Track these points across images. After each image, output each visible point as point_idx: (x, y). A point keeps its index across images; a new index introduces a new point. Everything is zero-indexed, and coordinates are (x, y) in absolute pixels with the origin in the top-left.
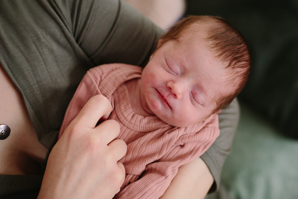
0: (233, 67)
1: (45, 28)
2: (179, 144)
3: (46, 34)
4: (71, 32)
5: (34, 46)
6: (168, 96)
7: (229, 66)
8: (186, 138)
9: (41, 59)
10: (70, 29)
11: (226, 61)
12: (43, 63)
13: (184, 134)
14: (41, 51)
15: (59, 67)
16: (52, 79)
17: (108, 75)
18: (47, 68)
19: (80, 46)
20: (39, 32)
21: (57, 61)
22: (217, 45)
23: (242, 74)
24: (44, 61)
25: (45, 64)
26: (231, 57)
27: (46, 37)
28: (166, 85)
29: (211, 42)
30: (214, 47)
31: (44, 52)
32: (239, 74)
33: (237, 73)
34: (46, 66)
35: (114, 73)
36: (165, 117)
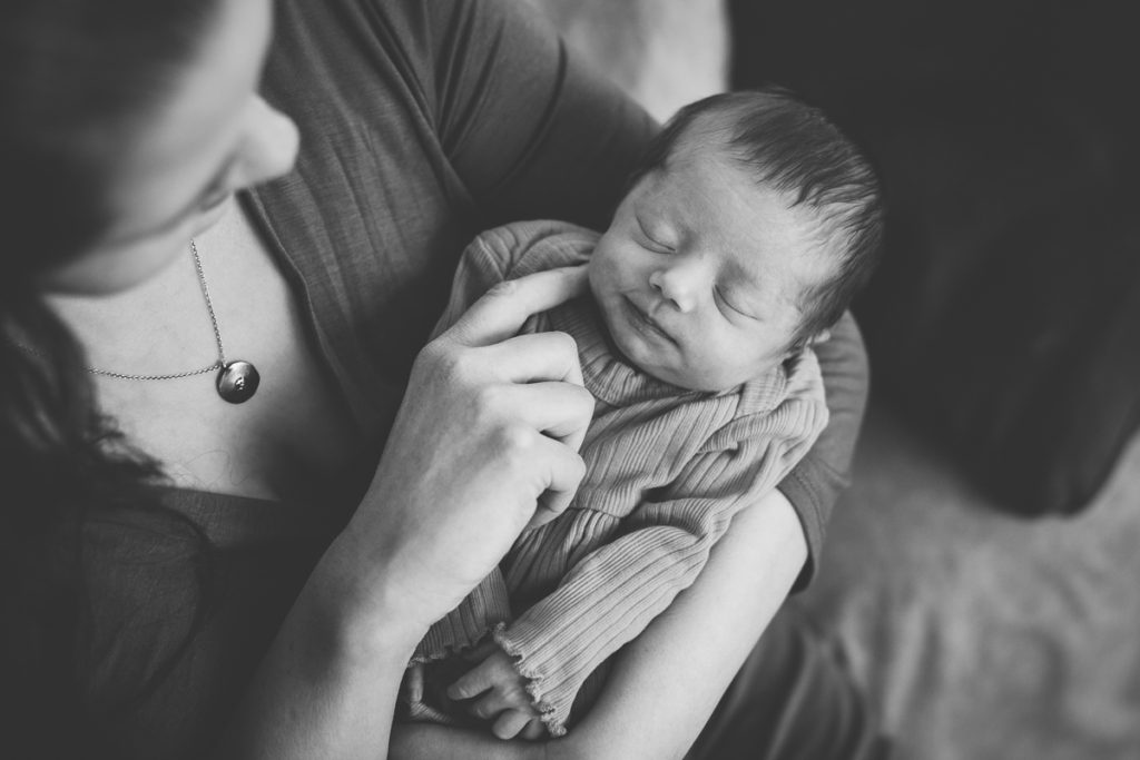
0: (813, 200)
1: (367, 111)
2: (727, 447)
3: (369, 128)
4: (433, 125)
5: (335, 158)
6: (657, 309)
7: (801, 198)
8: (743, 426)
9: (352, 197)
10: (431, 117)
11: (791, 188)
12: (355, 207)
13: (738, 416)
14: (353, 174)
15: (395, 220)
16: (376, 252)
17: (528, 248)
18: (365, 221)
19: (454, 163)
20: (351, 121)
21: (391, 206)
22: (758, 154)
23: (851, 218)
24: (358, 200)
25: (361, 209)
26: (803, 176)
27: (368, 137)
28: (648, 283)
29: (741, 152)
30: (751, 160)
31: (360, 177)
32: (842, 218)
33: (833, 215)
34: (363, 215)
35: (545, 242)
36: (668, 369)
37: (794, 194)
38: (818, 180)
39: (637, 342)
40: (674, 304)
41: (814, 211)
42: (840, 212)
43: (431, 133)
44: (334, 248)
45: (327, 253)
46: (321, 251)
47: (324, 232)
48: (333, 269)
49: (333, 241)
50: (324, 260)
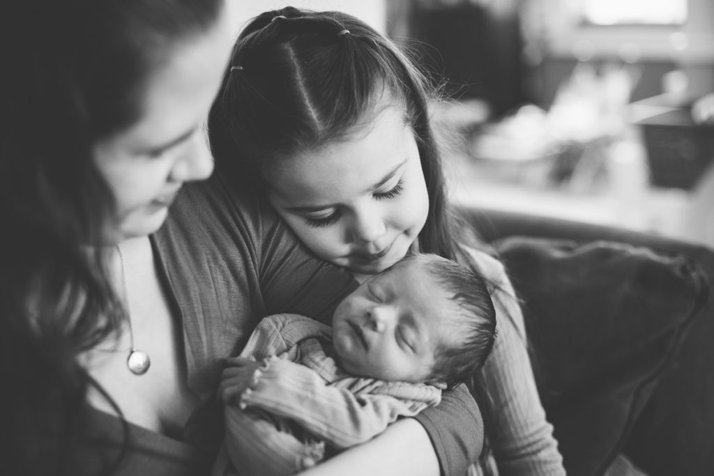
6: (365, 325)
7: (454, 298)
11: (450, 291)
28: (364, 313)
36: (356, 364)
37: (452, 295)
38: (464, 296)
39: (348, 343)
40: (374, 325)
41: (458, 307)
42: (470, 317)
43: (256, 277)
44: (202, 306)
45: (198, 307)
46: (195, 305)
47: (198, 297)
48: (200, 317)
49: (202, 303)
50: (196, 310)
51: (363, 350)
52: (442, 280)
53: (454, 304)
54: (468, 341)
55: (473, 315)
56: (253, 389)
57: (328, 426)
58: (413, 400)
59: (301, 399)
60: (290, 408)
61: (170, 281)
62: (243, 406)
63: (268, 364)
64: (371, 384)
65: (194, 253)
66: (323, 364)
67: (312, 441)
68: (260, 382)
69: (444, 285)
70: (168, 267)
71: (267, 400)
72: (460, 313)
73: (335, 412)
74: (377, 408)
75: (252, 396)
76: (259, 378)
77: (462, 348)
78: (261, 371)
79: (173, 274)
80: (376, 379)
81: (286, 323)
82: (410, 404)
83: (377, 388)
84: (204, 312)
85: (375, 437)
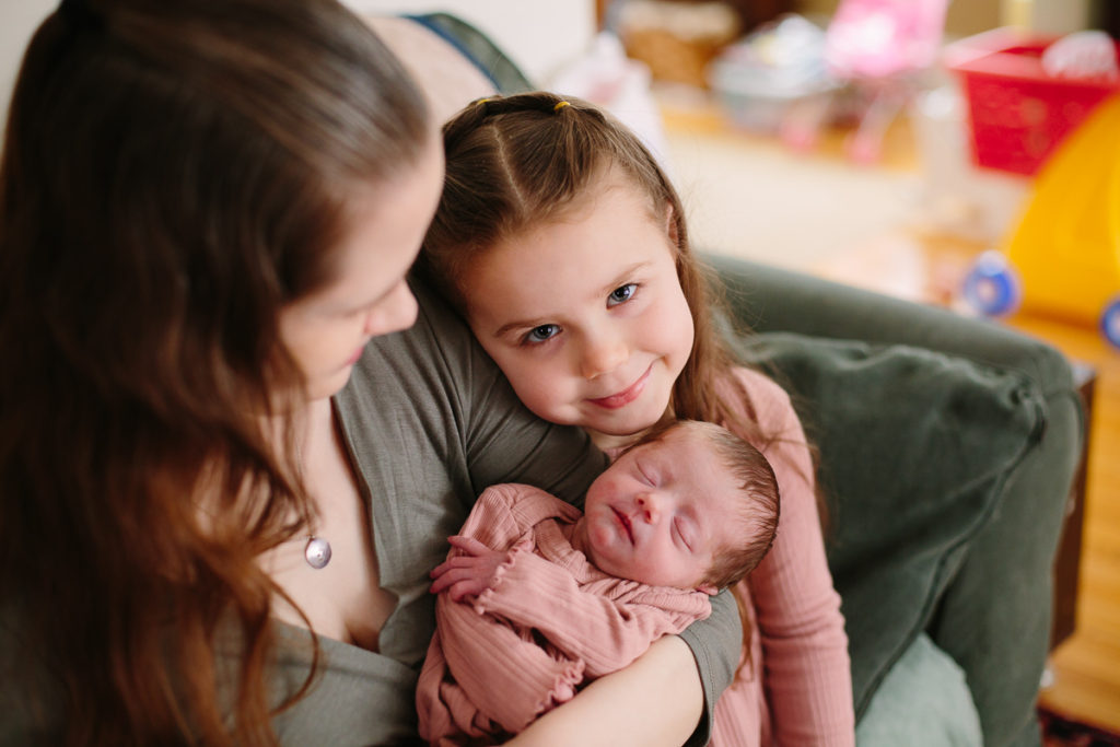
0: (748, 493)
6: (635, 516)
7: (744, 487)
11: (742, 479)
26: (748, 477)
28: (635, 498)
36: (616, 562)
38: (756, 484)
39: (611, 534)
40: (648, 515)
41: (748, 499)
42: (759, 511)
44: (395, 480)
45: (389, 483)
46: (385, 479)
47: (389, 468)
48: (391, 493)
49: (394, 475)
50: (386, 485)
51: (629, 544)
52: (731, 463)
53: (744, 494)
54: (753, 541)
55: (763, 509)
56: (494, 590)
57: (584, 643)
58: (679, 612)
59: (553, 606)
60: (540, 617)
61: (353, 446)
62: (481, 610)
63: (514, 560)
64: (635, 589)
65: (382, 409)
66: (571, 559)
67: (561, 658)
68: (503, 582)
69: (734, 470)
70: (351, 429)
71: (511, 606)
72: (749, 506)
73: (593, 626)
74: (642, 625)
75: (493, 599)
76: (502, 576)
77: (745, 548)
78: (505, 567)
79: (358, 438)
80: (641, 584)
81: (518, 499)
82: (675, 616)
83: (640, 594)
84: (396, 487)
85: (635, 660)
